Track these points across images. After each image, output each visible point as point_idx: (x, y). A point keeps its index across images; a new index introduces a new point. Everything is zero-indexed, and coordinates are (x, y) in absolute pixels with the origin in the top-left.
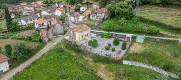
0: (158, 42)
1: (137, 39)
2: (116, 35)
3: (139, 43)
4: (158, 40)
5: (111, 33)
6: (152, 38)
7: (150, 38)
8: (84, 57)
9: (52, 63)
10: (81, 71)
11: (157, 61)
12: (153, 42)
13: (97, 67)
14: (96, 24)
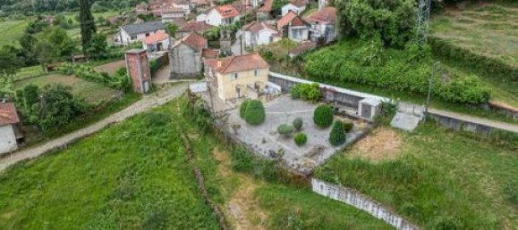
0: (468, 136)
1: (398, 115)
2: (336, 93)
3: (398, 130)
4: (469, 128)
5: (322, 86)
6: (449, 119)
7: (441, 117)
8: (215, 151)
9: (120, 150)
10: (180, 188)
11: (426, 205)
12: (451, 135)
13: (234, 185)
14: (292, 56)
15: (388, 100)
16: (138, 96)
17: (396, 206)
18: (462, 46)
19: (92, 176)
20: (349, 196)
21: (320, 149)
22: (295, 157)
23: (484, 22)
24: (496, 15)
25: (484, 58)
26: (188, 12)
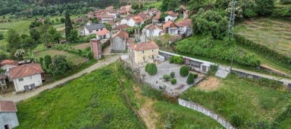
0: (249, 80)
1: (219, 71)
2: (190, 60)
3: (218, 78)
4: (250, 77)
5: (184, 57)
6: (241, 73)
7: (238, 72)
8: (134, 87)
9: (90, 86)
10: (118, 103)
11: (228, 109)
12: (242, 80)
13: (143, 102)
14: (170, 42)
15: (214, 64)
16: (96, 61)
17: (215, 110)
18: (250, 39)
19: (78, 97)
20: (195, 106)
21: (182, 86)
22: (171, 89)
23: (262, 27)
24: (268, 24)
25: (259, 45)
26: (116, 17)
